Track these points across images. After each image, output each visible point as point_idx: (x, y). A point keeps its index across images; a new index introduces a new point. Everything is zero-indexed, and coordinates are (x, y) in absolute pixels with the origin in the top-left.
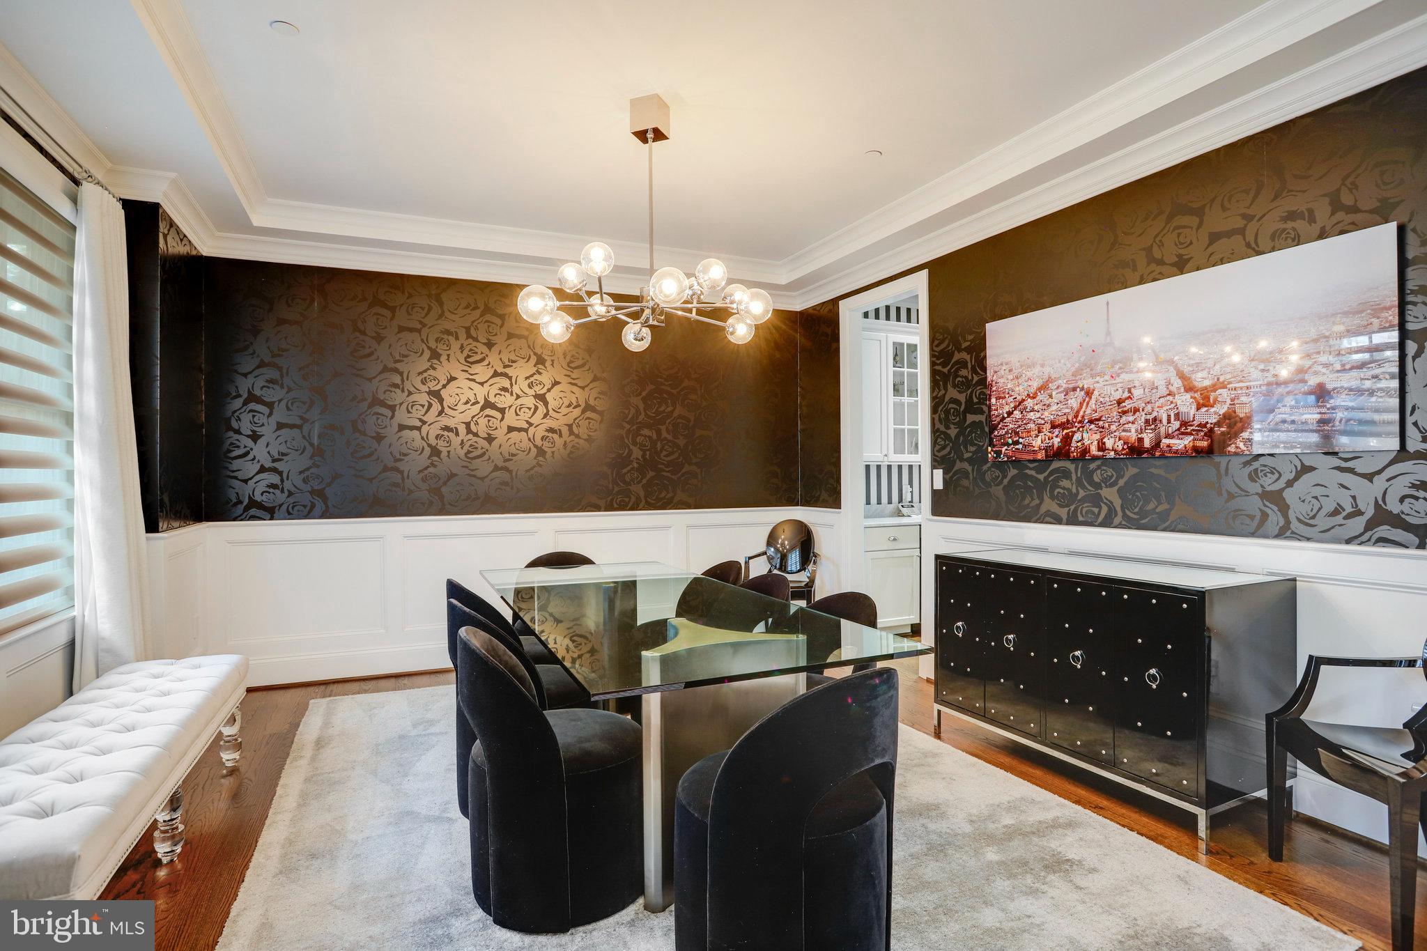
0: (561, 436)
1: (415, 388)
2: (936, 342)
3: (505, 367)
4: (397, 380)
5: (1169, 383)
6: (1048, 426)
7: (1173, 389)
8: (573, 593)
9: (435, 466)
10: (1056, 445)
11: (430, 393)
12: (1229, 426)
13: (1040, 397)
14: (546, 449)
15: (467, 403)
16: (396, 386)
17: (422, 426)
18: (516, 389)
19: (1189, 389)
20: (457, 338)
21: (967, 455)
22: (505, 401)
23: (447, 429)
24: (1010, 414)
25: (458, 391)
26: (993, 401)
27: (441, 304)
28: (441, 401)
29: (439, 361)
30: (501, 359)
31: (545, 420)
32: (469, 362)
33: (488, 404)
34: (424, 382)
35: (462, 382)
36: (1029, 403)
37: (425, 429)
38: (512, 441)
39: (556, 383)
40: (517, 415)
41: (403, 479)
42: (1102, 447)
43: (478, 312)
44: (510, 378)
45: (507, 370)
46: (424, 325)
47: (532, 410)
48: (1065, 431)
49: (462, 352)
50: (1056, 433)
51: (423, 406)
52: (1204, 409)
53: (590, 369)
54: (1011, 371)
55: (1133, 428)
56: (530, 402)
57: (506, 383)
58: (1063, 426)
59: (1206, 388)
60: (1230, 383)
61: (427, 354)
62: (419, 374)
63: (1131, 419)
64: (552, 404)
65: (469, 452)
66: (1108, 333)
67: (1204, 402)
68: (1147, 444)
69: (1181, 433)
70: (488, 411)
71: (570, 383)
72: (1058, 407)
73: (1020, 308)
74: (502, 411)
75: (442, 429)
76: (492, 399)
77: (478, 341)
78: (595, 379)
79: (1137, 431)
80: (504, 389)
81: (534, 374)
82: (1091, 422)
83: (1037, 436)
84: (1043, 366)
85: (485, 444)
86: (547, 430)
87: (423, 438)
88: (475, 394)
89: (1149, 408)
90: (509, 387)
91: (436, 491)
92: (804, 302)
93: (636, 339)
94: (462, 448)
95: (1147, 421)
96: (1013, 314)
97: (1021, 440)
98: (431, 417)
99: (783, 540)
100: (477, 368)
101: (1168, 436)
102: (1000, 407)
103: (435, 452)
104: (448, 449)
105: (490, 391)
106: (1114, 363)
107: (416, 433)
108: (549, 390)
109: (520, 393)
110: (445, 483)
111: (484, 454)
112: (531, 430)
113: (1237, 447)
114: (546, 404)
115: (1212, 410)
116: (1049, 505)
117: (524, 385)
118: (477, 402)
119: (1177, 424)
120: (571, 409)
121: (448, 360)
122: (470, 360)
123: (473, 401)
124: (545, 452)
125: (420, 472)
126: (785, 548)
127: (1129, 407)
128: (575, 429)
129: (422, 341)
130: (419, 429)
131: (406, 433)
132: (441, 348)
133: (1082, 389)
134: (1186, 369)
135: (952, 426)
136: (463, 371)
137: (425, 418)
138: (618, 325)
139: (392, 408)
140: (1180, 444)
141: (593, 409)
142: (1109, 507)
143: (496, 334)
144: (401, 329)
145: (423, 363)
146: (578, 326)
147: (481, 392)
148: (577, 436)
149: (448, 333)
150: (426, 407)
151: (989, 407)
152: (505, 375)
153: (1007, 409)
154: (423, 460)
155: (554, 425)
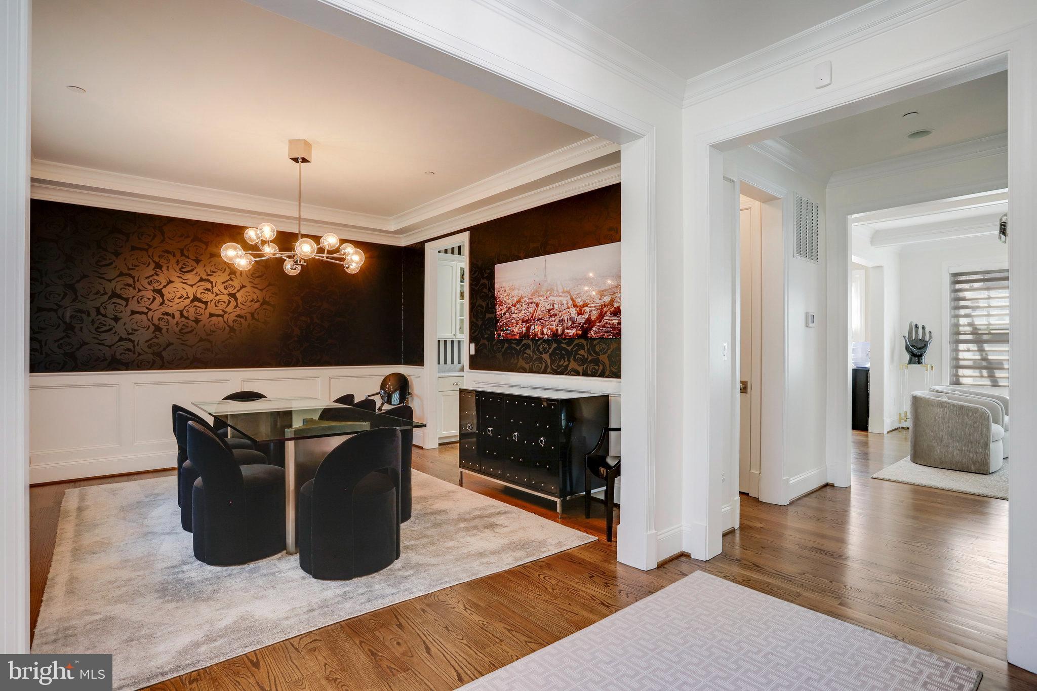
0: (246, 320)
1: (143, 286)
2: (473, 272)
3: (208, 275)
4: (130, 281)
5: (568, 303)
6: (520, 321)
7: (569, 305)
8: (254, 417)
9: (157, 338)
10: (524, 331)
11: (155, 291)
12: (589, 324)
13: (517, 306)
14: (236, 328)
15: (181, 297)
16: (130, 285)
17: (148, 312)
18: (216, 290)
19: (575, 306)
20: (174, 256)
21: (486, 336)
22: (208, 297)
23: (166, 314)
24: (505, 314)
25: (175, 290)
26: (497, 307)
27: (163, 233)
28: (162, 296)
29: (161, 270)
30: (205, 270)
31: (235, 310)
32: (182, 271)
33: (195, 299)
34: (150, 283)
35: (178, 284)
36: (513, 309)
37: (150, 314)
38: (212, 323)
39: (243, 287)
40: (216, 306)
41: (134, 346)
42: (542, 333)
43: (189, 240)
44: (212, 283)
45: (209, 278)
46: (150, 246)
47: (227, 304)
48: (528, 324)
49: (178, 265)
50: (524, 325)
51: (149, 299)
52: (580, 316)
53: (266, 278)
54: (505, 291)
55: (554, 323)
56: (225, 298)
57: (209, 286)
58: (527, 322)
59: (580, 306)
60: (589, 304)
61: (152, 265)
62: (147, 278)
63: (554, 319)
64: (240, 300)
65: (182, 329)
66: (545, 276)
67: (580, 313)
68: (559, 332)
69: (572, 327)
70: (196, 303)
71: (253, 287)
72: (524, 312)
73: (510, 259)
74: (206, 303)
75: (163, 314)
76: (199, 296)
77: (189, 258)
78: (270, 285)
79: (555, 325)
80: (208, 290)
81: (228, 280)
82: (538, 320)
83: (516, 327)
84: (519, 290)
85: (194, 324)
86: (237, 316)
87: (149, 320)
88: (187, 292)
89: (560, 314)
90: (211, 288)
91: (159, 355)
92: (407, 241)
93: (292, 269)
94: (177, 327)
95: (559, 320)
96: (508, 261)
97: (509, 329)
98: (154, 306)
99: (389, 386)
100: (188, 276)
101: (568, 328)
102: (501, 310)
103: (158, 329)
104: (167, 327)
105: (198, 291)
106: (547, 291)
107: (144, 316)
108: (238, 291)
109: (218, 292)
110: (164, 349)
111: (192, 331)
112: (226, 316)
113: (591, 335)
114: (236, 299)
115: (583, 316)
116: (522, 363)
117: (221, 287)
118: (188, 298)
119: (570, 323)
120: (253, 303)
121: (168, 269)
122: (183, 270)
123: (185, 296)
124: (235, 330)
125: (147, 341)
126: (390, 390)
127: (553, 313)
128: (256, 316)
129: (149, 256)
130: (146, 314)
131: (137, 316)
132: (162, 262)
133: (535, 303)
134: (574, 296)
135: (479, 319)
136: (178, 277)
137: (150, 307)
138: (281, 261)
139: (127, 300)
140: (572, 332)
141: (268, 303)
142: (545, 363)
143: (202, 254)
144: (133, 248)
145: (150, 271)
146: (256, 262)
147: (191, 291)
148: (257, 320)
149: (168, 252)
150: (151, 300)
151: (496, 310)
152: (208, 281)
153: (503, 311)
154: (148, 335)
155: (242, 313)
